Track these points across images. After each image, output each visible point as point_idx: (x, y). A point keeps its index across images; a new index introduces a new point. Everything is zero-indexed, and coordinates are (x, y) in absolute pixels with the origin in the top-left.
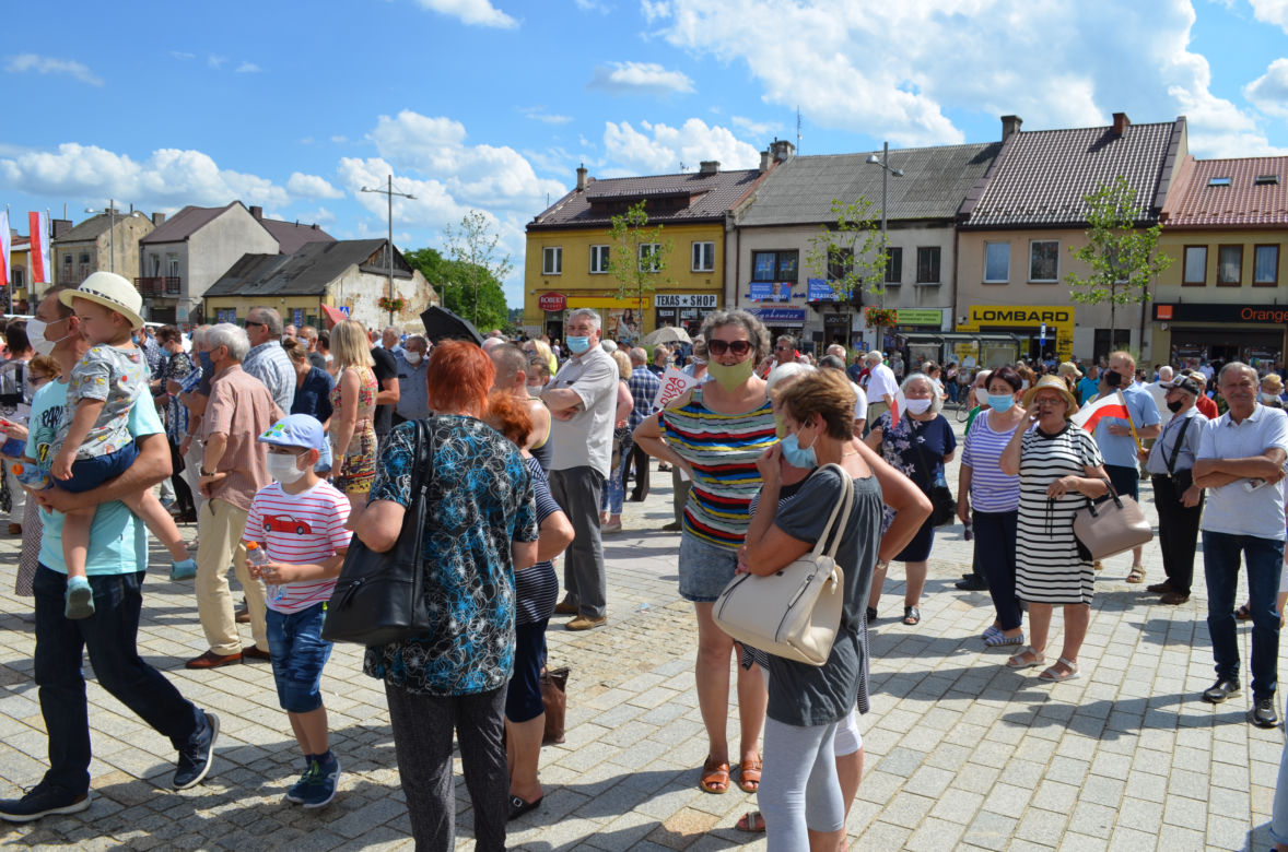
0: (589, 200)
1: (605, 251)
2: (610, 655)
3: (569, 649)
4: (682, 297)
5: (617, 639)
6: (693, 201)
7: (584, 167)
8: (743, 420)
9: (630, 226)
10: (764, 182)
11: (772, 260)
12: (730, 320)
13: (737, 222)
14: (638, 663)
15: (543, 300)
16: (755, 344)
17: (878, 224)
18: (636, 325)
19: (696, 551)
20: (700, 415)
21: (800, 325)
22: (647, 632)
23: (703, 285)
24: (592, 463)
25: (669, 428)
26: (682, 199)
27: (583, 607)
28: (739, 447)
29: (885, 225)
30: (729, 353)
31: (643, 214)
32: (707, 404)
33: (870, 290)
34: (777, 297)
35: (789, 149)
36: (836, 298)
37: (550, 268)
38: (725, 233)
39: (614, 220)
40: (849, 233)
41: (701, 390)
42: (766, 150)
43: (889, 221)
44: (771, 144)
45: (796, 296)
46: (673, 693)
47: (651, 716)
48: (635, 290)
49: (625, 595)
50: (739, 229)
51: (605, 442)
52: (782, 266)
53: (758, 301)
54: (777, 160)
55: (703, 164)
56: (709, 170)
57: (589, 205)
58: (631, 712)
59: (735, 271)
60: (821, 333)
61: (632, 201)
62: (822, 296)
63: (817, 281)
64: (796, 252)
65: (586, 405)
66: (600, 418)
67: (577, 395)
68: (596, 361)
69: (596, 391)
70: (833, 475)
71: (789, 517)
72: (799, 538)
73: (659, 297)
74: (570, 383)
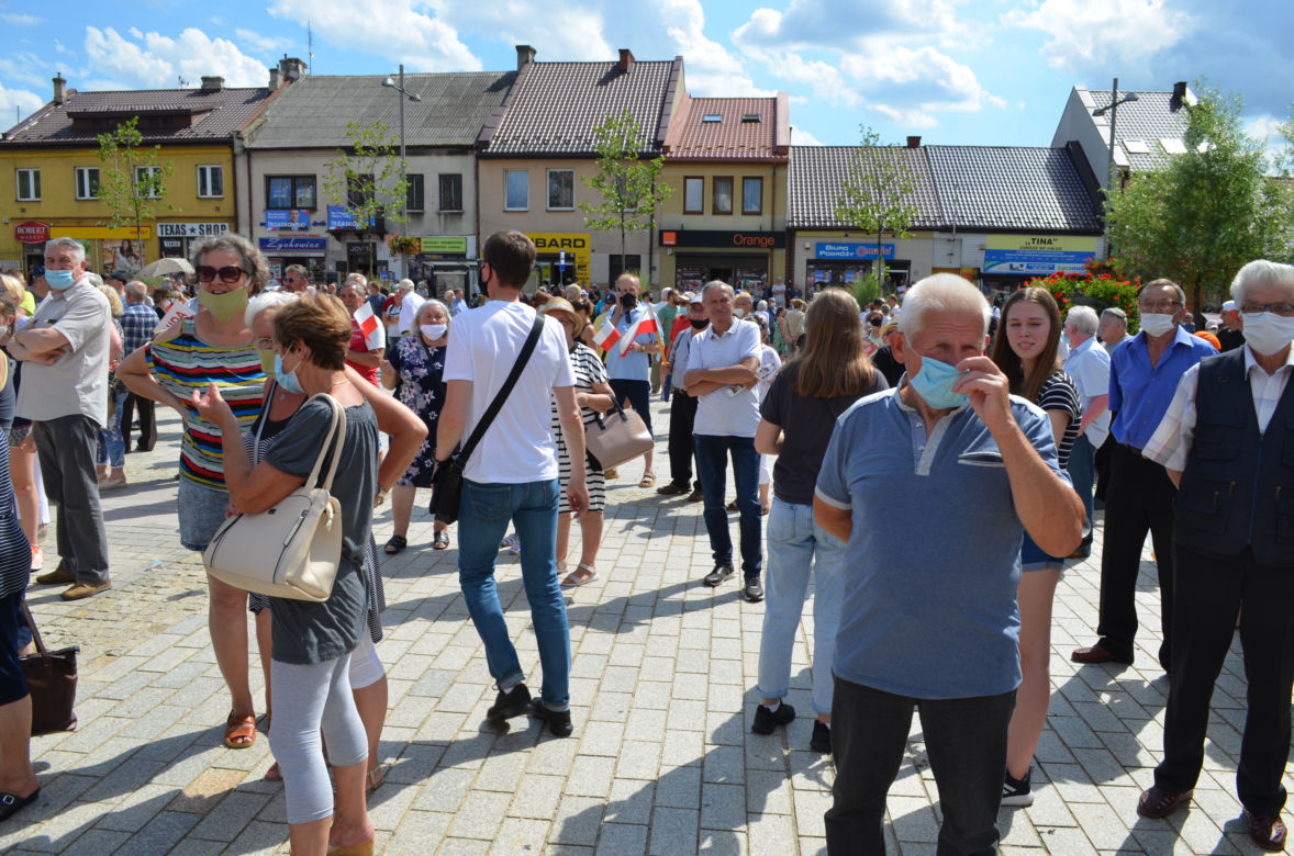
0: (70, 115)
1: (94, 174)
2: (116, 621)
3: (67, 621)
4: (189, 226)
5: (124, 603)
6: (195, 120)
7: (62, 77)
8: (242, 353)
9: (121, 146)
10: (274, 102)
11: (288, 186)
12: (219, 245)
13: (247, 144)
14: (149, 625)
15: (21, 231)
16: (250, 271)
17: (397, 150)
18: (136, 258)
19: (196, 497)
20: (193, 348)
21: (322, 255)
22: (159, 591)
23: (213, 213)
25: (157, 363)
26: (182, 118)
27: (81, 573)
28: (237, 382)
29: (403, 151)
30: (217, 280)
31: (136, 132)
32: (201, 335)
33: (392, 218)
34: (295, 225)
35: (300, 67)
36: (358, 226)
37: (25, 193)
38: (234, 156)
39: (101, 139)
40: (367, 158)
41: (193, 322)
42: (275, 67)
43: (408, 147)
44: (281, 61)
45: (315, 224)
46: (190, 652)
47: (166, 679)
48: (132, 218)
49: (131, 555)
50: (249, 152)
52: (291, 192)
53: (274, 229)
54: (289, 79)
55: (205, 79)
56: (211, 86)
57: (71, 121)
58: (143, 679)
59: (247, 197)
60: (345, 263)
61: (123, 117)
62: (343, 224)
63: (338, 209)
64: (313, 177)
65: (75, 347)
66: (90, 361)
67: (61, 335)
68: (81, 297)
69: (86, 332)
70: (323, 405)
71: (279, 452)
72: (292, 473)
73: (162, 226)
74: (53, 322)
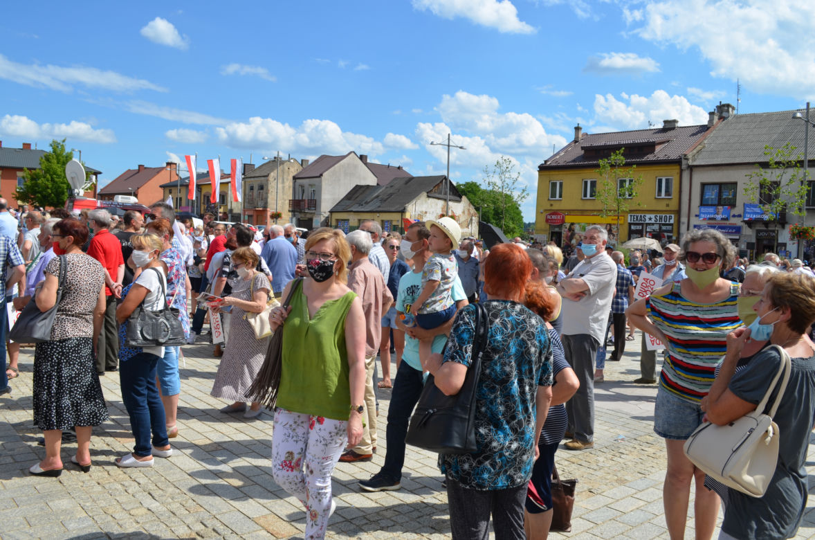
0: (582, 148)
1: (593, 184)
2: (595, 470)
3: (566, 463)
4: (648, 216)
5: (601, 459)
6: (658, 148)
7: (580, 126)
8: (711, 309)
9: (612, 166)
10: (711, 134)
11: (716, 190)
13: (690, 163)
14: (616, 478)
15: (549, 217)
16: (721, 255)
17: (801, 163)
18: (614, 235)
19: (668, 401)
20: (678, 302)
21: (737, 237)
22: (622, 456)
23: (665, 208)
24: (592, 333)
25: (653, 309)
26: (649, 147)
27: (577, 434)
28: (705, 328)
29: (806, 164)
30: (700, 262)
31: (622, 158)
32: (684, 294)
33: (793, 213)
34: (719, 217)
35: (730, 109)
36: (766, 217)
37: (553, 195)
38: (681, 171)
39: (601, 162)
40: (777, 170)
42: (713, 111)
43: (809, 161)
44: (717, 107)
45: (734, 216)
46: (642, 503)
47: (625, 518)
48: (615, 211)
49: (607, 428)
50: (691, 168)
51: (602, 319)
52: (724, 195)
53: (705, 219)
54: (722, 118)
55: (665, 122)
56: (670, 126)
57: (583, 152)
58: (611, 513)
59: (688, 198)
60: (754, 243)
61: (614, 148)
62: (754, 216)
63: (751, 205)
64: (735, 184)
65: (592, 292)
66: (600, 302)
67: (585, 283)
68: (601, 262)
69: (599, 283)
70: (774, 353)
71: (739, 384)
72: (746, 400)
73: (631, 216)
74: (582, 275)
